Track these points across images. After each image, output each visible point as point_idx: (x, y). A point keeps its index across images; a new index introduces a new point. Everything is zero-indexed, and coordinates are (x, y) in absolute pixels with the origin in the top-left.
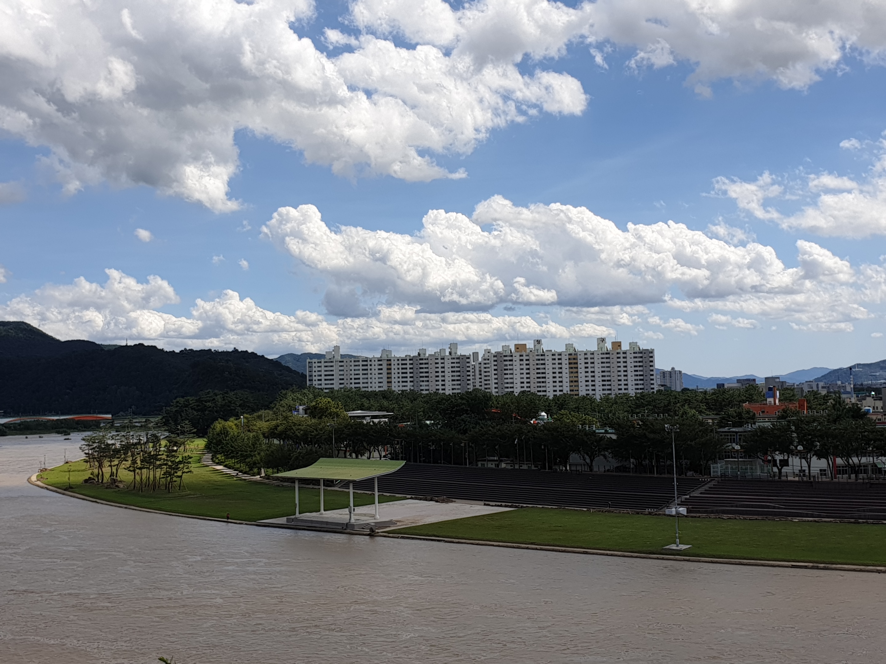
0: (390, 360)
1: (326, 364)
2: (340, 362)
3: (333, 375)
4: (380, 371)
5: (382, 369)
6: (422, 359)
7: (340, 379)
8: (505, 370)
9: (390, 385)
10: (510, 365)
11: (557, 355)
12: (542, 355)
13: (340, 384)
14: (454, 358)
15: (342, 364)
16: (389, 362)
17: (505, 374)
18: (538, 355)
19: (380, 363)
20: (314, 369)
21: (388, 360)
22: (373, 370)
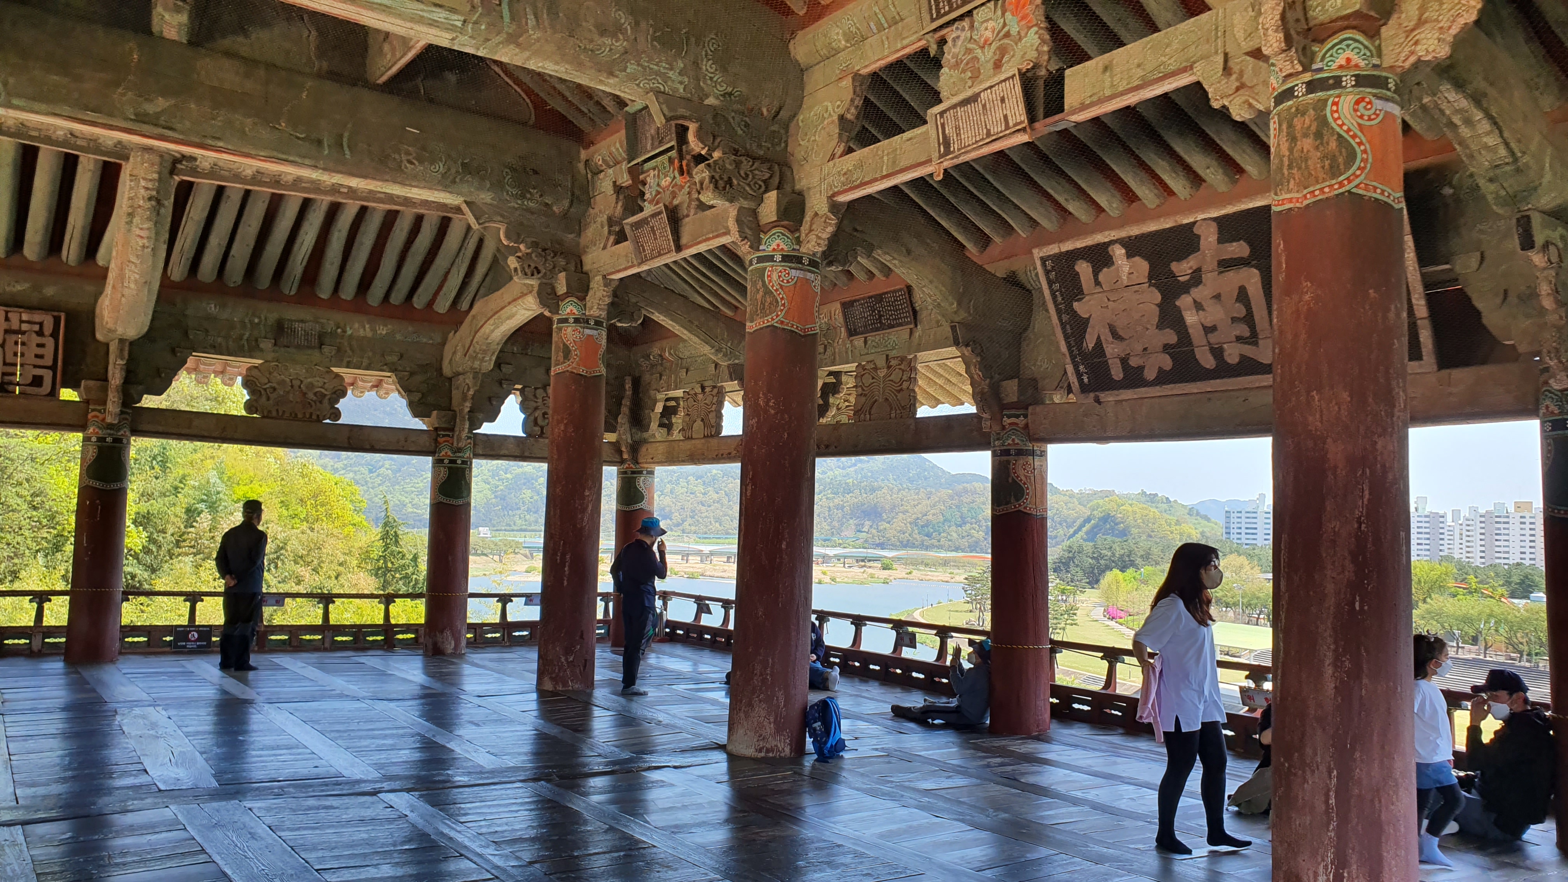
1: (1248, 515)
2: (1266, 513)
3: (1256, 529)
8: (1497, 534)
10: (1504, 529)
13: (1266, 540)
14: (1421, 516)
17: (1497, 540)
20: (1232, 520)
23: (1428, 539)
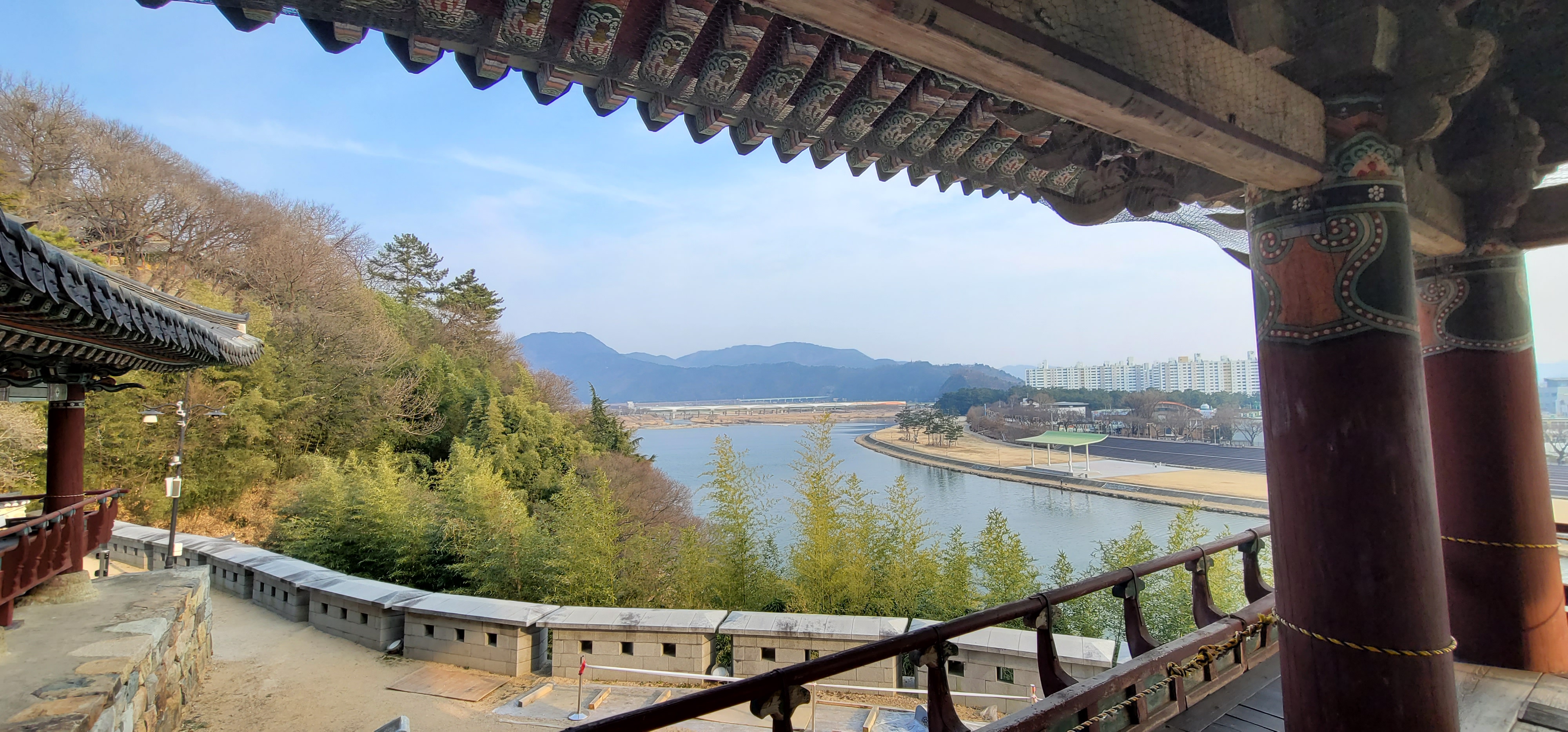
0: (1083, 369)
1: (1039, 372)
2: (1048, 370)
3: (1044, 379)
4: (1077, 377)
5: (1078, 375)
6: (1107, 368)
7: (1047, 381)
8: (1170, 375)
9: (1082, 385)
10: (1175, 371)
11: (1213, 363)
12: (1201, 364)
13: (1047, 384)
14: (1131, 367)
15: (1049, 372)
16: (1082, 371)
17: (1171, 378)
18: (1198, 364)
19: (1076, 371)
20: (1031, 374)
21: (1081, 369)
22: (1071, 375)
23: (1135, 379)
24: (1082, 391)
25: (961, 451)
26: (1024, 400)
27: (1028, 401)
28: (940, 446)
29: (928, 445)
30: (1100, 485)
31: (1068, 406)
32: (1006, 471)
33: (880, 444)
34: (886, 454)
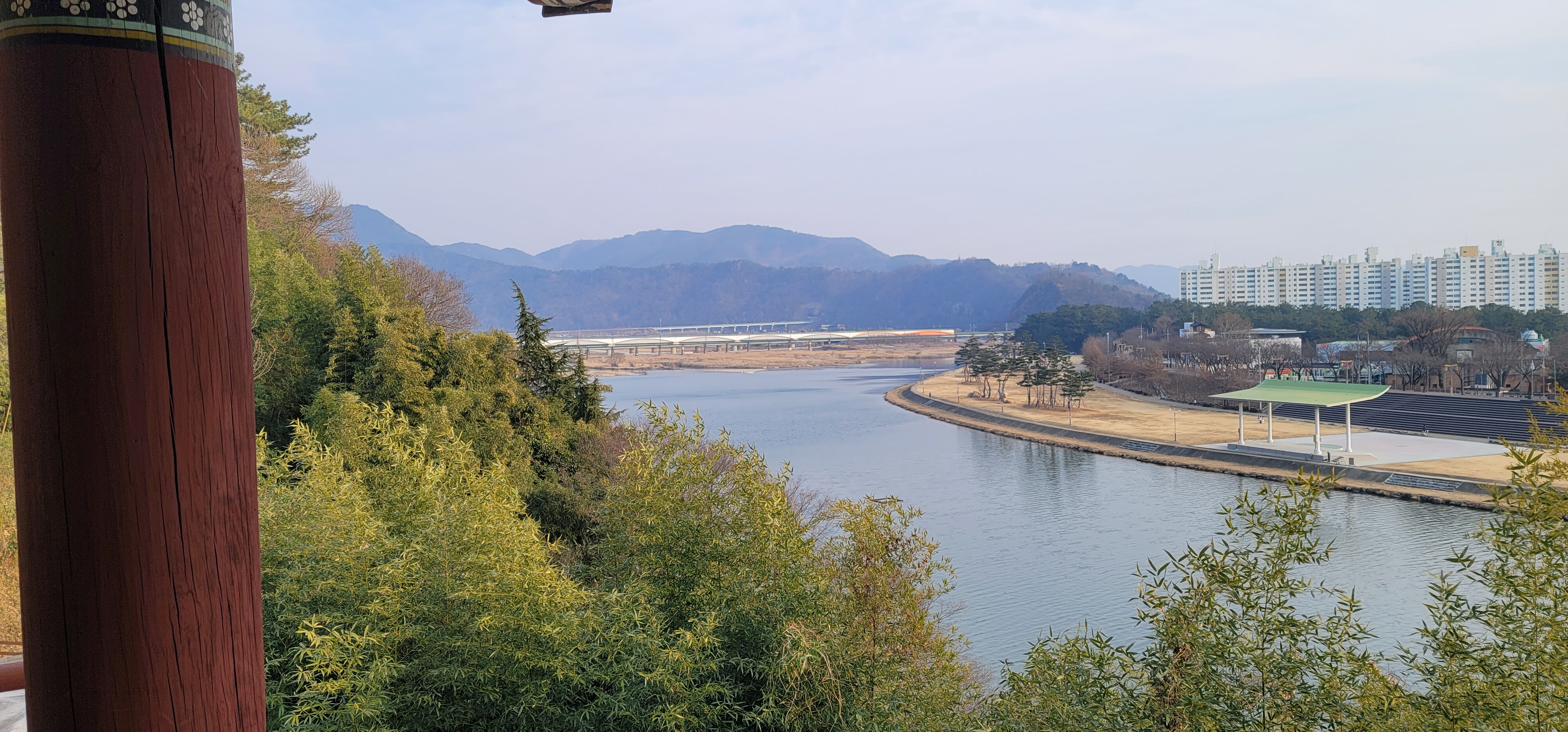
0: (1284, 270)
1: (1203, 275)
2: (1220, 272)
3: (1211, 288)
4: (1271, 283)
5: (1273, 281)
6: (1328, 268)
7: (1220, 293)
8: (1448, 279)
9: (1283, 299)
10: (1455, 273)
11: (1527, 259)
12: (1504, 260)
13: (1220, 298)
14: (1373, 266)
15: (1222, 275)
16: (1283, 272)
17: (1448, 285)
18: (1498, 260)
19: (1271, 273)
20: (1188, 281)
21: (1281, 270)
22: (1261, 282)
23: (1380, 288)
24: (1285, 308)
25: (1093, 417)
26: (1187, 325)
27: (1195, 328)
28: (1052, 407)
29: (1028, 406)
30: (1381, 477)
31: (1268, 336)
32: (1191, 452)
33: (937, 404)
34: (951, 422)
